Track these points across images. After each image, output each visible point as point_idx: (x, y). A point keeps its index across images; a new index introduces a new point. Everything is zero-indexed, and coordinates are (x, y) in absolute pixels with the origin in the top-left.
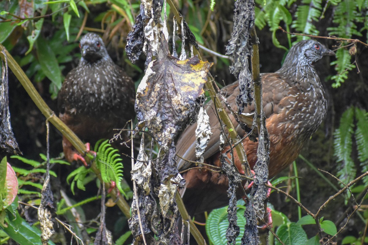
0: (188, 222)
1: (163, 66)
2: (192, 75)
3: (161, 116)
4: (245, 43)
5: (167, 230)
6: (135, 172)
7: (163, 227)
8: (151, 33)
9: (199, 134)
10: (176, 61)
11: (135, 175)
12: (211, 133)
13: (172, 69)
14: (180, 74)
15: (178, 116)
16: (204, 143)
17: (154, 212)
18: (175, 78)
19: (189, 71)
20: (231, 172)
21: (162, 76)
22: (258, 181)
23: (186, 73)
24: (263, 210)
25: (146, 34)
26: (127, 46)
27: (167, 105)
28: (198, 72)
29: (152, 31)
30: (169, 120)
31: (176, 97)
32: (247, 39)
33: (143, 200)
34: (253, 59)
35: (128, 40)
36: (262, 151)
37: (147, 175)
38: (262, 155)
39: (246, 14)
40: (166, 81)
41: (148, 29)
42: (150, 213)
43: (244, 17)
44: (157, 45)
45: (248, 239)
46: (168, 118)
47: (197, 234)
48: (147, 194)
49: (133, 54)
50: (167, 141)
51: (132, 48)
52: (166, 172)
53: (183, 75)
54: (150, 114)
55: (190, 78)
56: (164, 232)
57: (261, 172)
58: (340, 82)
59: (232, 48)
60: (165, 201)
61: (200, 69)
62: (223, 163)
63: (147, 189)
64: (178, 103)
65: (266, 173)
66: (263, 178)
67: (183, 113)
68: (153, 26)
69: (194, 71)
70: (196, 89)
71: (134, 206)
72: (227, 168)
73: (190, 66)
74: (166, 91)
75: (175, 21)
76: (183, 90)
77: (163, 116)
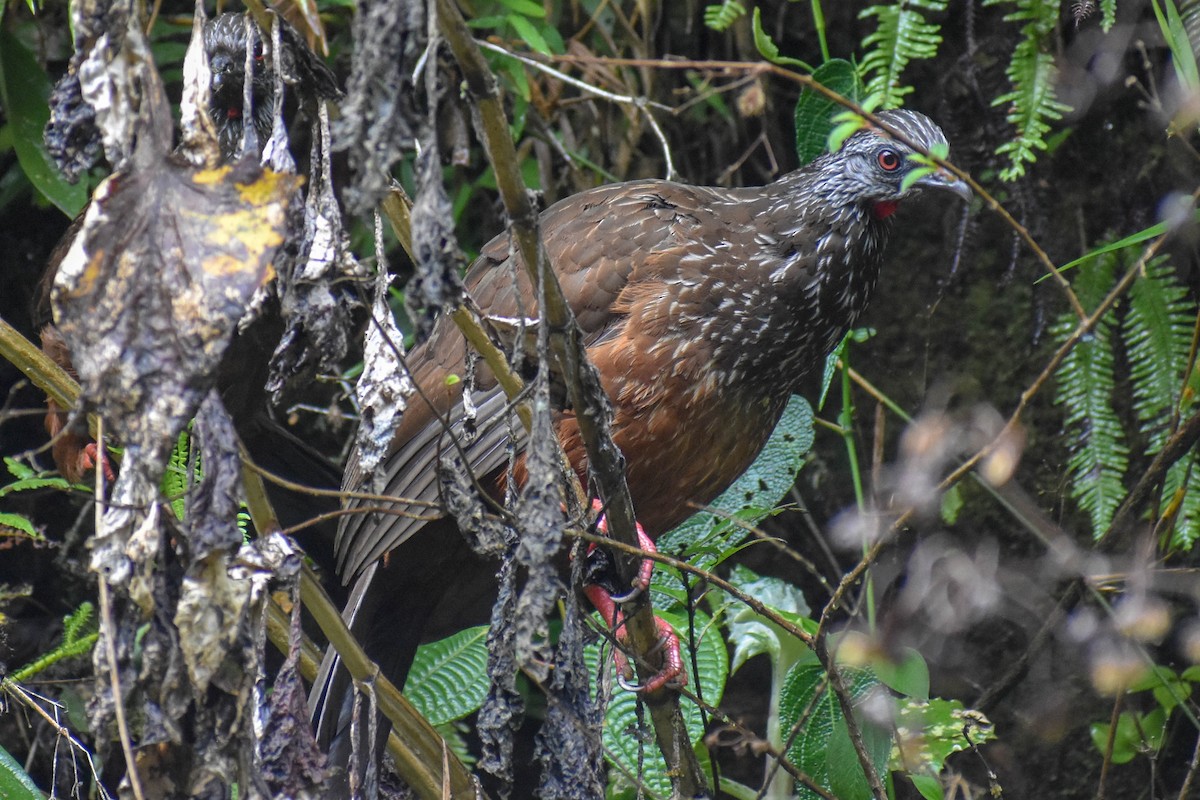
0: (369, 686)
1: (152, 193)
2: (241, 218)
3: (138, 361)
4: (387, 110)
5: (225, 728)
6: (105, 542)
7: (214, 722)
8: (101, 86)
9: (368, 396)
10: (192, 175)
11: (100, 553)
12: (407, 389)
13: (177, 201)
14: (203, 218)
15: (193, 358)
16: (386, 425)
17: (171, 671)
18: (186, 230)
19: (233, 206)
20: (469, 517)
21: (144, 224)
22: (528, 552)
23: (223, 212)
24: (545, 650)
25: (87, 89)
26: (51, 126)
27: (159, 324)
28: (260, 206)
29: (105, 78)
30: (166, 374)
31: (188, 294)
32: (394, 94)
33: (130, 636)
34: (491, 148)
35: (55, 103)
36: (541, 449)
37: (141, 550)
38: (542, 463)
39: (387, 12)
40: (159, 241)
41: (92, 70)
42: (156, 677)
43: (381, 22)
44: (122, 123)
45: (559, 736)
46: (162, 367)
47: (408, 723)
48: (144, 616)
49: (70, 151)
50: (158, 444)
51: (67, 131)
52: (208, 537)
53: (213, 219)
54: (100, 353)
55: (233, 229)
56: (215, 738)
57: (539, 520)
58: (1025, 162)
59: (349, 130)
60: (201, 635)
61: (267, 198)
62: (448, 489)
63: (144, 597)
64: (192, 315)
65: (554, 524)
66: (546, 540)
67: (209, 348)
68: (108, 63)
69: (249, 206)
70: (249, 267)
71: (102, 656)
72: (460, 504)
73: (234, 189)
74: (157, 274)
75: (253, 25)
76: (211, 270)
77: (144, 361)
